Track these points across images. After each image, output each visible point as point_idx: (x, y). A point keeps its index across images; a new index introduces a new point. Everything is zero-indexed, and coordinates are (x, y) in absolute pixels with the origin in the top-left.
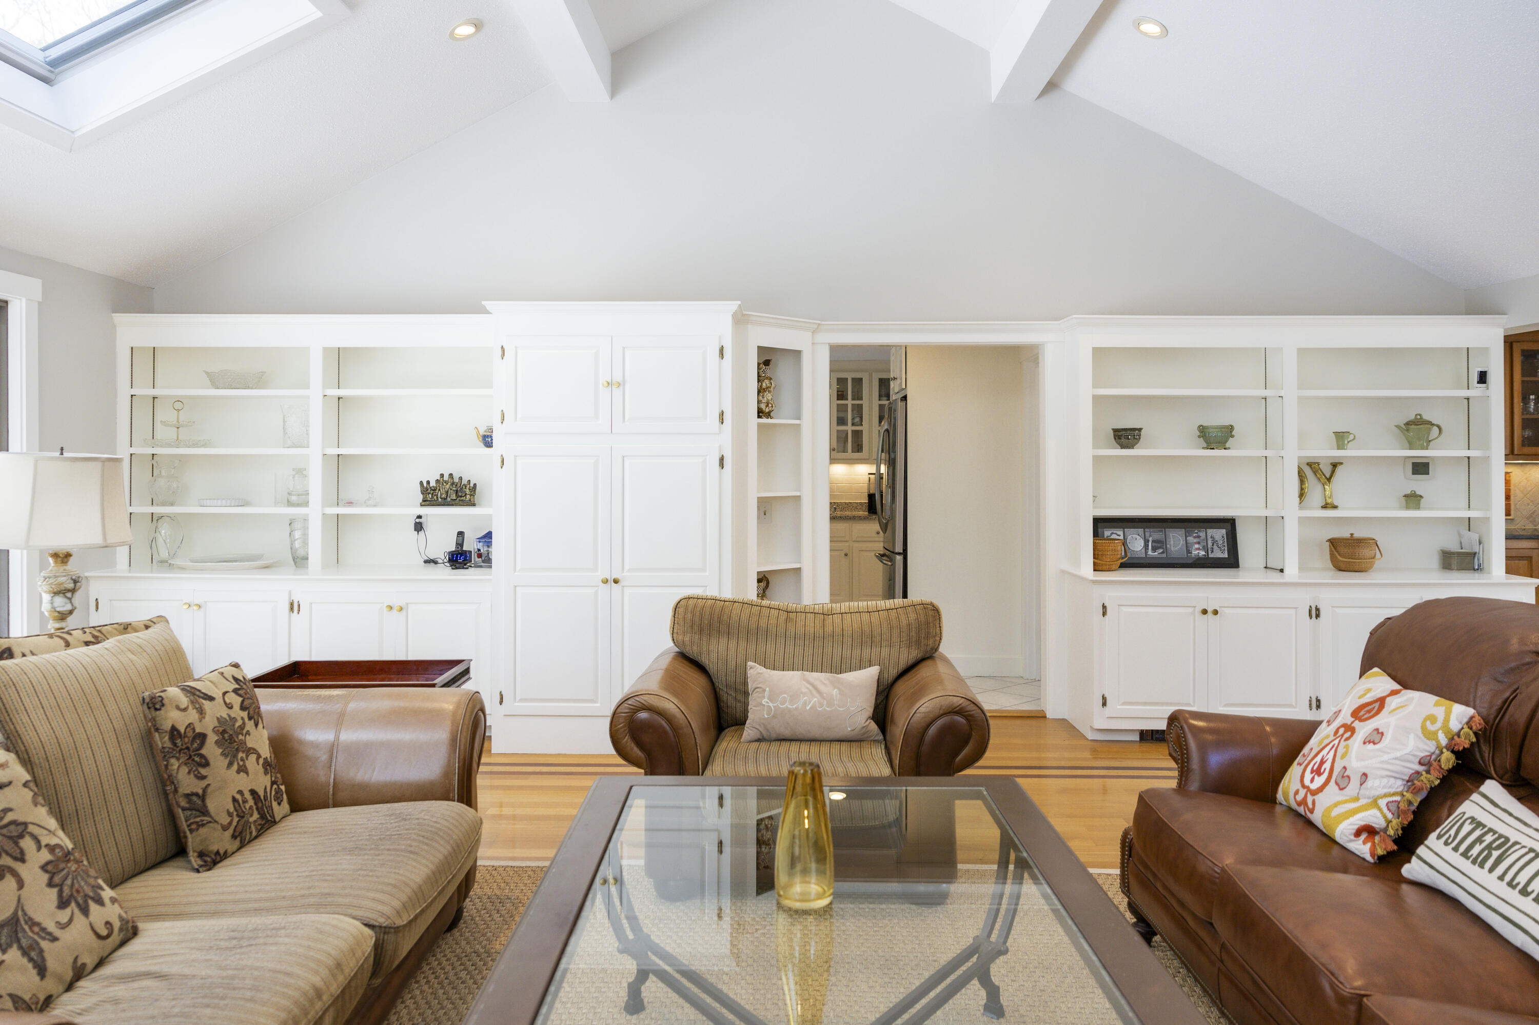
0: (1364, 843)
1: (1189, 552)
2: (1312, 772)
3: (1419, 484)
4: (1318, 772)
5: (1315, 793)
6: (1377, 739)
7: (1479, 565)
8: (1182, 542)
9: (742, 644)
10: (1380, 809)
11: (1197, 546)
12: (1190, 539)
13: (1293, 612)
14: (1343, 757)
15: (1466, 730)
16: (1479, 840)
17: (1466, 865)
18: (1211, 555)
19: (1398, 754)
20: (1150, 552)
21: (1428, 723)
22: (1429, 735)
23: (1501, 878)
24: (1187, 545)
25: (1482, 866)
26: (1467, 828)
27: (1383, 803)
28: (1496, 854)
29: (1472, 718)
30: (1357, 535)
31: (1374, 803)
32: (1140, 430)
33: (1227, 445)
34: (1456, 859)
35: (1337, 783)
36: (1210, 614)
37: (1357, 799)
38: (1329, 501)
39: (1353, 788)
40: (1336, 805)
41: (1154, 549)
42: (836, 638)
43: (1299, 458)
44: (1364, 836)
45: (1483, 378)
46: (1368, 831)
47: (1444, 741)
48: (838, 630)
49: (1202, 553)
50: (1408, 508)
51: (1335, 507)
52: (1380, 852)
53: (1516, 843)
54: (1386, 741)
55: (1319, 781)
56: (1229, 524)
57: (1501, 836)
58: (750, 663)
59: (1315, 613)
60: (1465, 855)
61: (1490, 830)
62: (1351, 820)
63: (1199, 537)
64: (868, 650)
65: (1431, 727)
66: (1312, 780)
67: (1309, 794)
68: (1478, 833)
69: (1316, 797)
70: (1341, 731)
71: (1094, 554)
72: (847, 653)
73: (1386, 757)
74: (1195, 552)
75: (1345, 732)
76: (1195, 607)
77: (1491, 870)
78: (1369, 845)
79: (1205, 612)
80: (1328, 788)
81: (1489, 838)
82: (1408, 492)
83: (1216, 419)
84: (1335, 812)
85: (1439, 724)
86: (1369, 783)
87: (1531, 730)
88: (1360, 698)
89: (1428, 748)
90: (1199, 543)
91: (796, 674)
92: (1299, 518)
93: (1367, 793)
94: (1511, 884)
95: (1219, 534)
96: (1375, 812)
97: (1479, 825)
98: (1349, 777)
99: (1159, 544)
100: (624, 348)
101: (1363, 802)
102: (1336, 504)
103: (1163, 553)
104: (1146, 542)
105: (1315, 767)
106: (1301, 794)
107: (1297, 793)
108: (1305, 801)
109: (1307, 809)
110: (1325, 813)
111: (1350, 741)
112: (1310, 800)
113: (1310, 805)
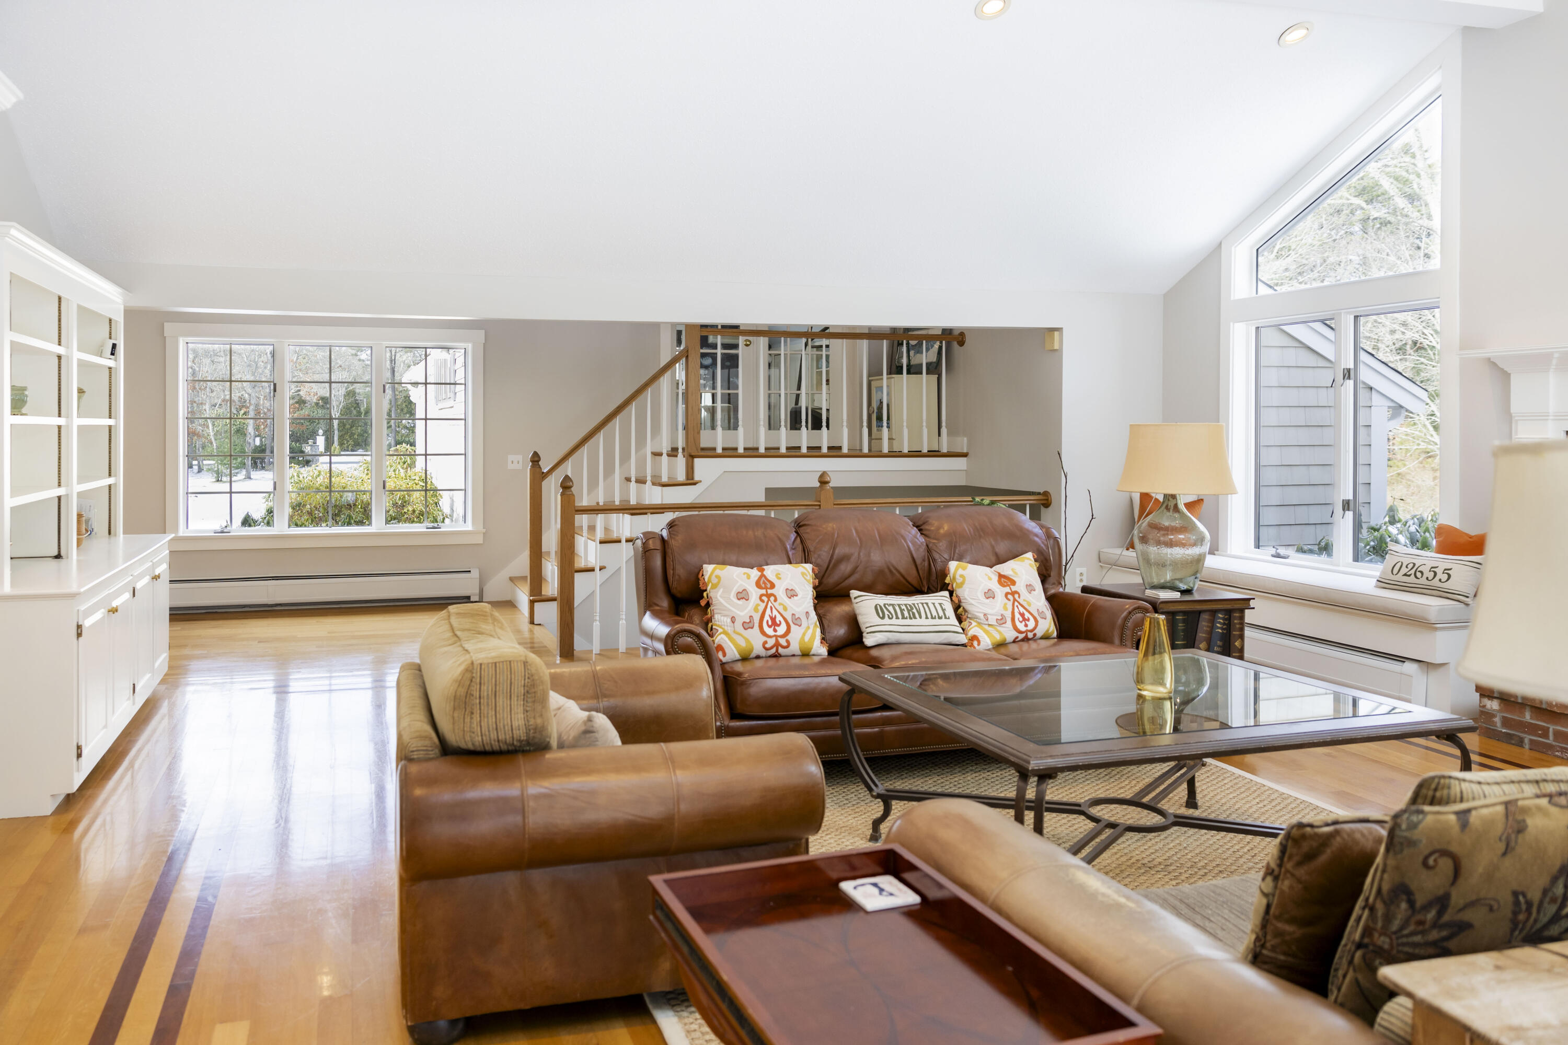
2: (770, 626)
4: (775, 624)
5: (782, 636)
6: (794, 593)
10: (818, 627)
14: (785, 610)
16: (902, 609)
25: (915, 618)
26: (888, 608)
28: (912, 611)
29: (812, 569)
31: (816, 625)
35: (794, 624)
37: (809, 628)
39: (805, 622)
40: (804, 634)
44: (822, 645)
46: (822, 641)
53: (916, 604)
55: (782, 630)
65: (808, 578)
66: (775, 631)
67: (779, 639)
69: (788, 638)
70: (766, 598)
75: (769, 598)
80: (791, 629)
84: (807, 639)
85: (805, 575)
86: (811, 616)
88: (748, 578)
93: (812, 621)
94: (932, 618)
96: (818, 630)
98: (798, 618)
101: (812, 627)
105: (770, 623)
106: (771, 642)
107: (765, 642)
108: (777, 645)
109: (780, 648)
110: (800, 643)
111: (779, 601)
112: (783, 642)
113: (785, 644)
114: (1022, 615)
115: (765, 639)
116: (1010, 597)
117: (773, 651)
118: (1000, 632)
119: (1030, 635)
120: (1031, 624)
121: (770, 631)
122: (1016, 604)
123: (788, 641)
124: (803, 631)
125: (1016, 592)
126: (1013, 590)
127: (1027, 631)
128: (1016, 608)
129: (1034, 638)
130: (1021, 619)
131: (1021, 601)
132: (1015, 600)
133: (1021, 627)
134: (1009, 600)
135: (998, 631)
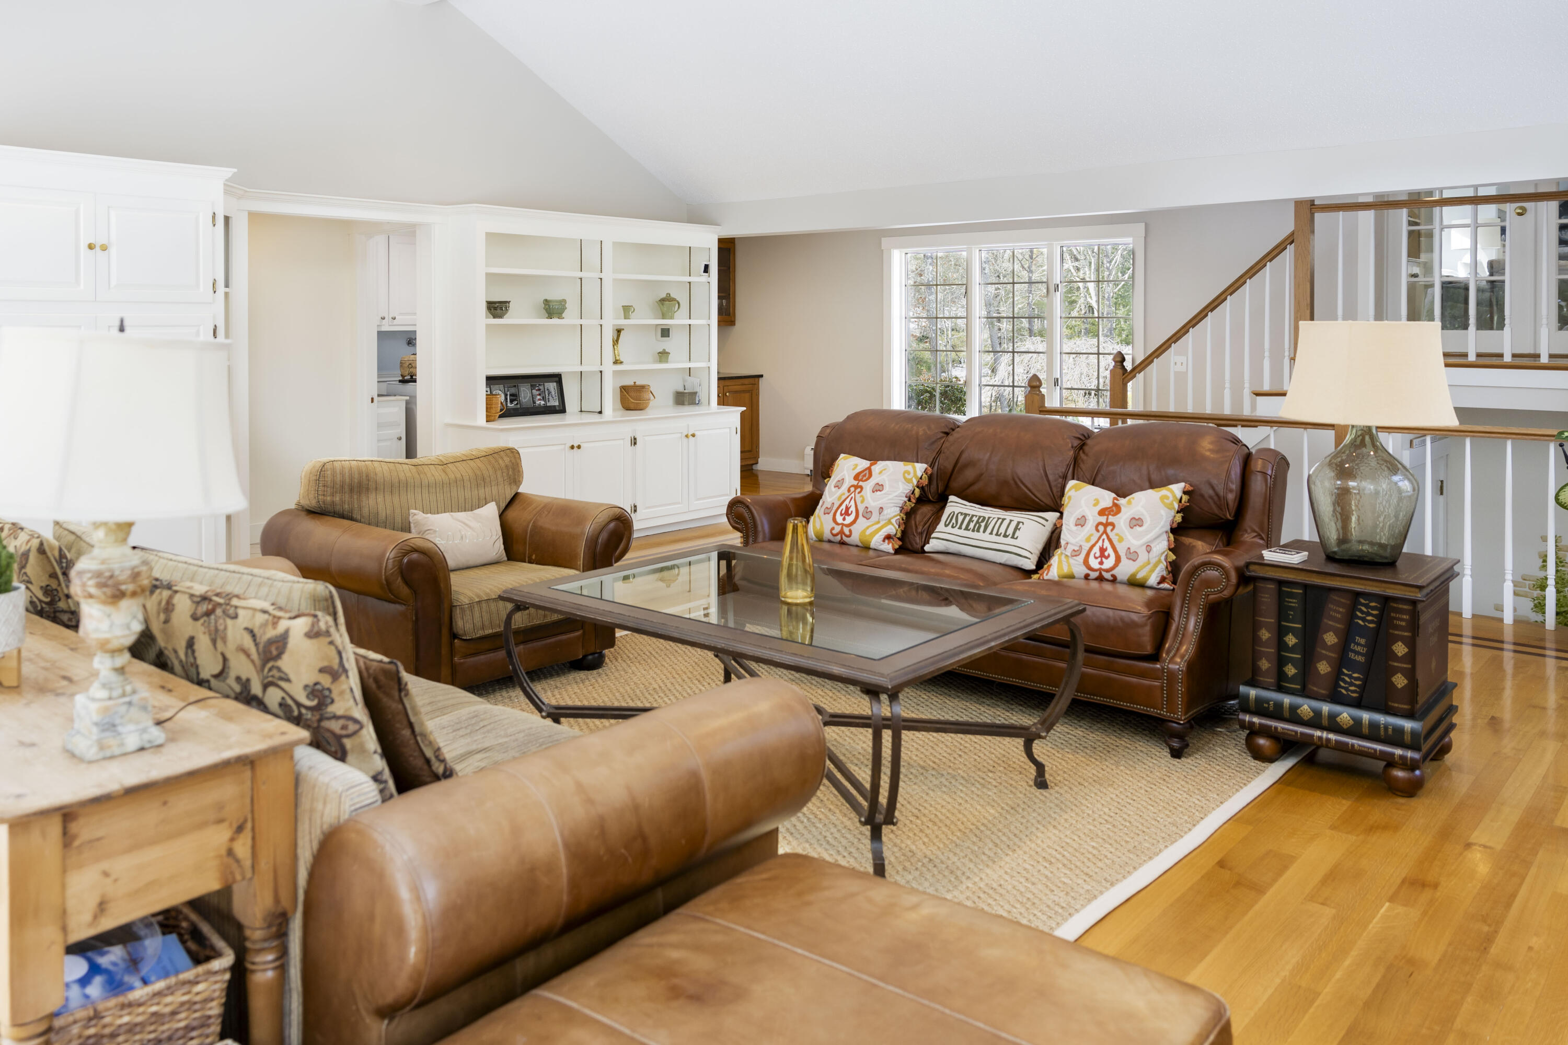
0: (888, 544)
1: (534, 402)
2: (841, 515)
3: (666, 344)
4: (847, 513)
5: (848, 526)
6: (880, 488)
7: (699, 401)
8: (529, 395)
9: (388, 497)
10: (893, 525)
11: (539, 397)
12: (534, 391)
13: (622, 442)
14: (862, 502)
15: (924, 475)
16: (971, 521)
17: (969, 534)
18: (548, 404)
19: (896, 494)
20: (509, 405)
21: (906, 475)
22: (909, 481)
23: (991, 533)
24: (533, 396)
25: (978, 531)
26: (960, 518)
27: (893, 521)
28: (983, 524)
29: (926, 469)
30: (638, 383)
31: (889, 522)
32: (509, 302)
33: (564, 315)
34: (962, 532)
35: (863, 516)
36: (575, 449)
37: (878, 522)
38: (617, 358)
39: (875, 517)
40: (868, 528)
41: (512, 401)
42: (458, 482)
43: (614, 325)
44: (887, 541)
45: (706, 269)
46: (888, 537)
47: (915, 483)
48: (459, 476)
49: (543, 403)
50: (661, 361)
51: (621, 363)
52: (897, 547)
53: (989, 518)
54: (887, 488)
55: (849, 519)
56: (557, 378)
57: (980, 517)
58: (412, 511)
59: (634, 442)
60: (967, 529)
61: (973, 516)
62: (880, 533)
63: (539, 390)
64: (483, 490)
65: (909, 477)
66: (844, 519)
67: (844, 527)
68: (968, 519)
69: (851, 528)
70: (852, 489)
71: (487, 408)
72: (468, 494)
73: (890, 497)
74: (538, 402)
75: (855, 489)
76: (565, 444)
77: (984, 532)
78: (891, 545)
79: (572, 447)
80: (858, 521)
81: (975, 519)
82: (661, 350)
83: (554, 295)
84: (868, 532)
85: (912, 475)
86: (885, 512)
87: (957, 469)
88: (853, 469)
89: (909, 488)
90: (540, 395)
91: (446, 516)
92: (613, 371)
93: (885, 517)
94: (997, 535)
95: (552, 386)
96: (890, 526)
97: (966, 515)
98: (871, 512)
99: (514, 397)
100: (109, 207)
101: (882, 523)
102: (622, 360)
103: (517, 404)
104: (506, 395)
105: (843, 512)
106: (837, 529)
107: (833, 529)
108: (842, 532)
109: (843, 536)
110: (860, 535)
111: (863, 493)
112: (846, 530)
113: (847, 533)
114: (1103, 550)
115: (834, 525)
116: (1101, 528)
117: (839, 538)
118: (1069, 565)
119: (1107, 576)
120: (1108, 563)
121: (839, 519)
122: (1104, 536)
123: (850, 531)
124: (868, 524)
125: (1113, 525)
126: (1109, 521)
127: (1100, 570)
128: (1101, 541)
129: (1114, 580)
130: (1098, 554)
131: (1112, 535)
132: (1105, 532)
133: (1094, 563)
134: (1098, 530)
135: (1068, 562)
